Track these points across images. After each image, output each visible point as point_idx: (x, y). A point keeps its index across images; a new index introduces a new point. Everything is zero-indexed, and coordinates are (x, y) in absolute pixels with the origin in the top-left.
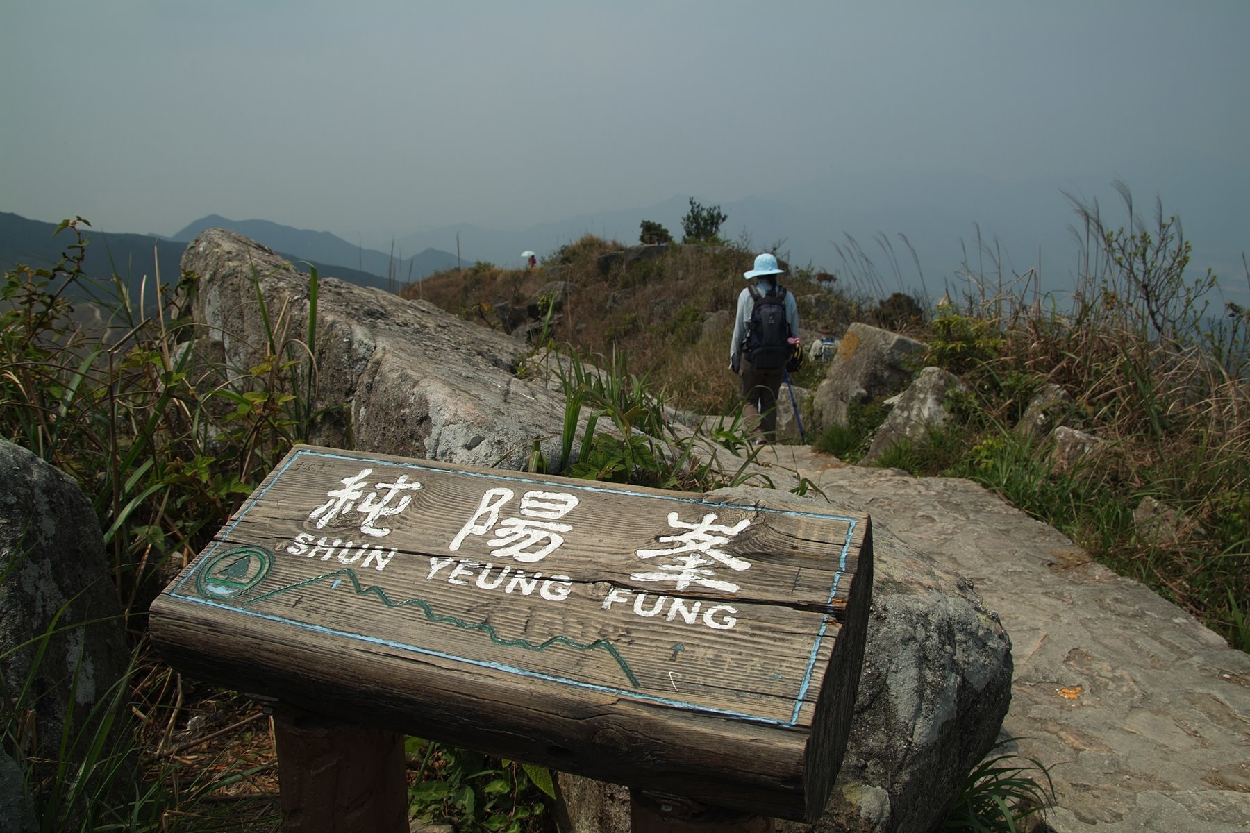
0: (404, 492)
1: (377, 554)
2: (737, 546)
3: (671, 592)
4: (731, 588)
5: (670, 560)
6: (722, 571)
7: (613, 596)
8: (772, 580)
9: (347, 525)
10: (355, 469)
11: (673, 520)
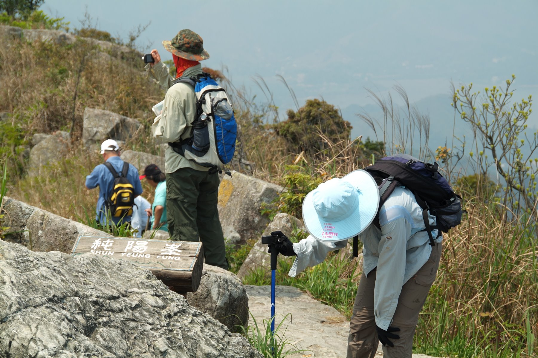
0: (110, 243)
1: (110, 253)
2: (179, 248)
3: (168, 256)
4: (179, 254)
5: (167, 251)
6: (177, 252)
7: (158, 256)
8: (186, 253)
9: (101, 249)
10: (97, 239)
11: (167, 245)
